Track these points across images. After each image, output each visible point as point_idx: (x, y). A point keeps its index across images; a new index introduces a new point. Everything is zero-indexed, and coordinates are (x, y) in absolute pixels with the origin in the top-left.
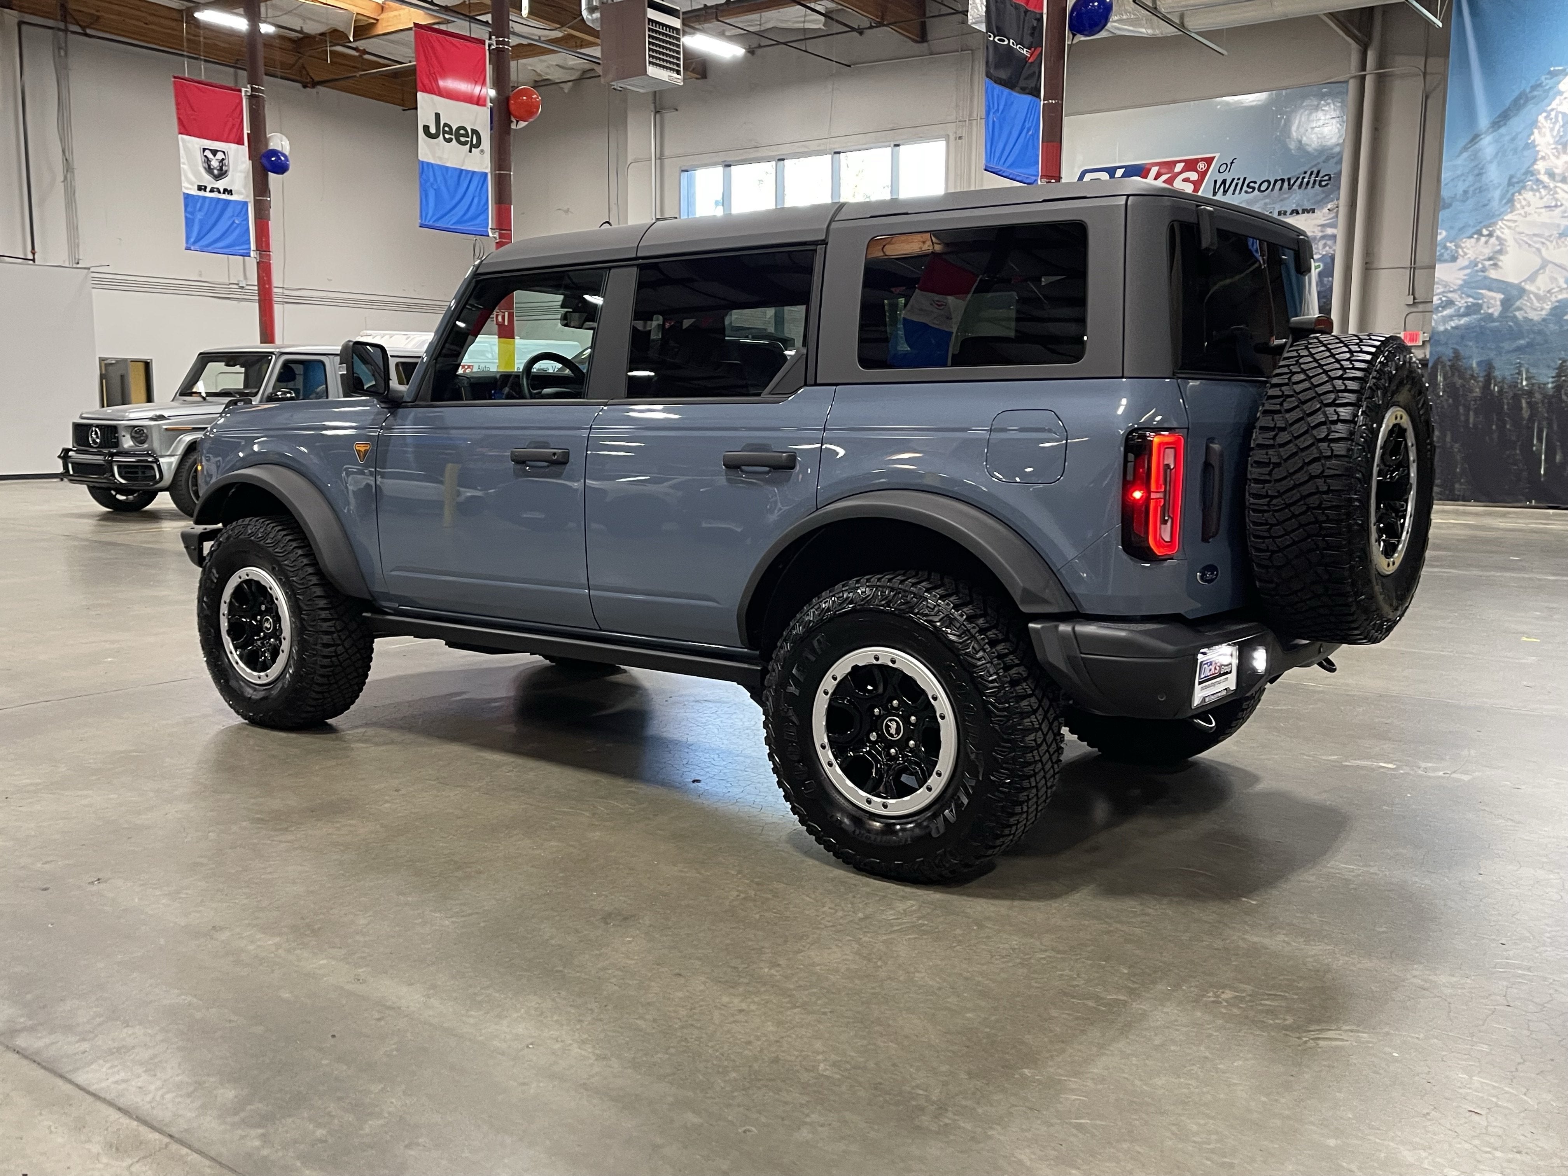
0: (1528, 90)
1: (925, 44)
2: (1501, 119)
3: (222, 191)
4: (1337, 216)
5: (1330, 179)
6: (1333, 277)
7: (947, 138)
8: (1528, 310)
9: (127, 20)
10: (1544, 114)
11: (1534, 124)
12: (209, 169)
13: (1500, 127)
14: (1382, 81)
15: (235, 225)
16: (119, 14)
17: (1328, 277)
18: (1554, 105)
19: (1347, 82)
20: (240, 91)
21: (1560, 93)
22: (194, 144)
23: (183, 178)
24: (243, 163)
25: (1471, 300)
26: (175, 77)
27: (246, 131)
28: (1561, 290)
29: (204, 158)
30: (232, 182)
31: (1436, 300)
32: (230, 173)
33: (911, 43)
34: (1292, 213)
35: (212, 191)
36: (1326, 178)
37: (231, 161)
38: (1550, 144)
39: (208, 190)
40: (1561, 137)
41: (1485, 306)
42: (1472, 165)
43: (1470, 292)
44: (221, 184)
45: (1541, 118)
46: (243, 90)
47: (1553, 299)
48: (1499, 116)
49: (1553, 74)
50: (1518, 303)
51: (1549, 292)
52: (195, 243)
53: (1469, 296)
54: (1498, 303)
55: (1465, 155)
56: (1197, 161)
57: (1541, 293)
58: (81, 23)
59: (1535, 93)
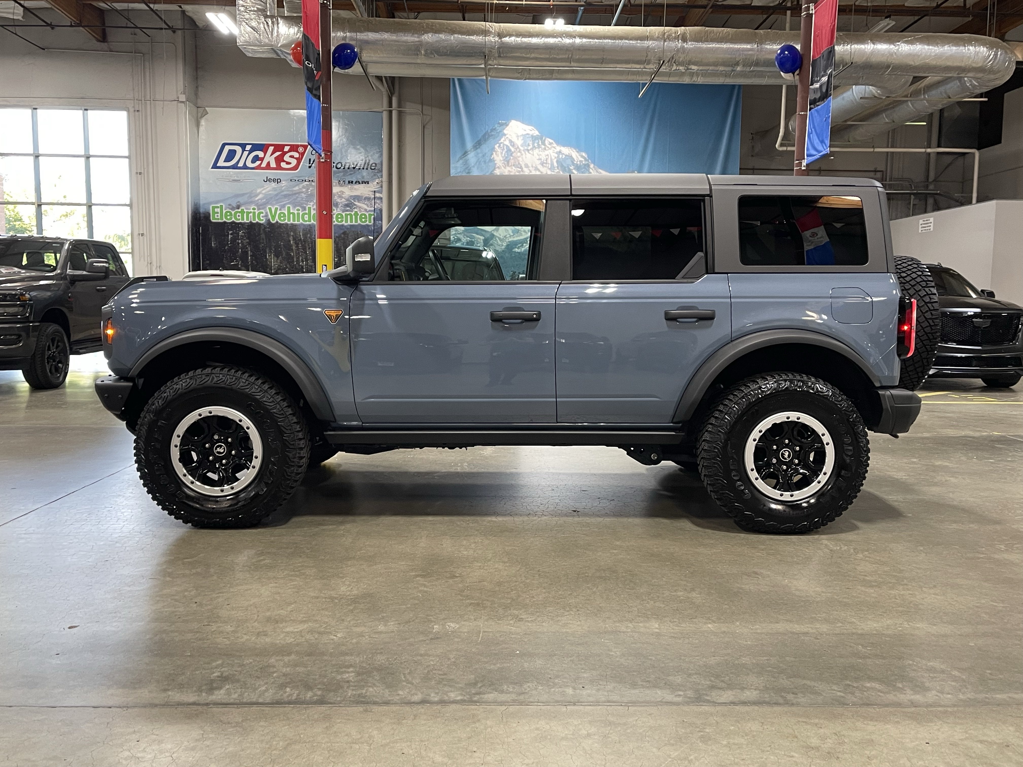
0: (489, 131)
1: (106, 44)
2: (478, 145)
4: (382, 187)
5: (376, 166)
6: (382, 221)
7: (128, 111)
8: (496, 245)
10: (498, 145)
11: (493, 149)
13: (477, 149)
14: (400, 114)
17: (378, 221)
18: (502, 141)
19: (382, 112)
21: (505, 135)
25: (469, 239)
28: (510, 236)
31: (452, 238)
33: (95, 41)
34: (356, 183)
36: (374, 165)
38: (501, 161)
40: (506, 157)
41: (475, 242)
42: (464, 168)
43: (468, 234)
45: (496, 146)
47: (507, 241)
48: (476, 143)
49: (502, 125)
50: (491, 242)
51: (505, 237)
53: (468, 237)
54: (482, 241)
55: (461, 162)
56: (298, 146)
57: (501, 237)
59: (493, 133)
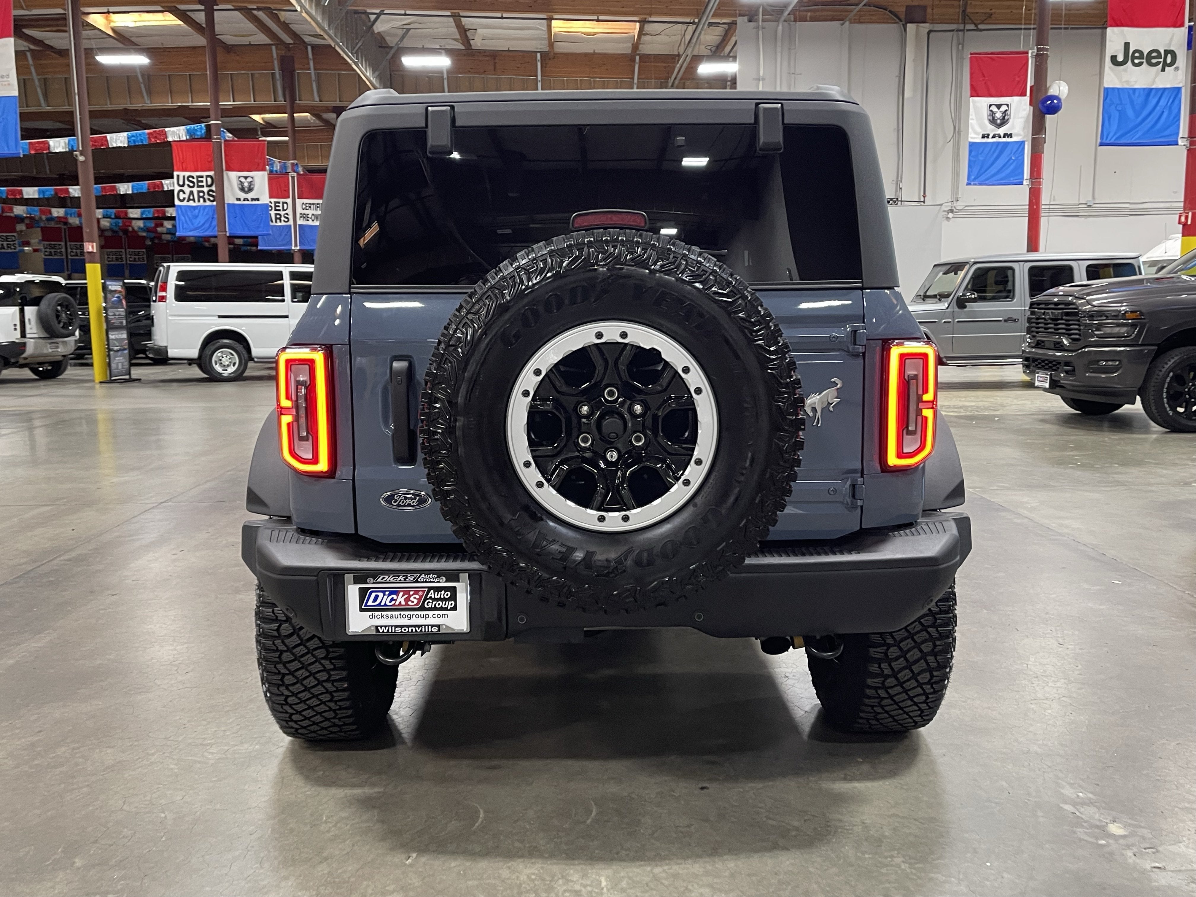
3: (1002, 136)
9: (1014, 11)
12: (993, 121)
15: (1012, 161)
16: (1009, 7)
20: (1027, 53)
22: (983, 102)
23: (970, 130)
24: (1024, 110)
26: (971, 54)
27: (1030, 83)
29: (989, 112)
30: (1013, 127)
32: (1011, 121)
35: (993, 137)
37: (1013, 111)
39: (990, 136)
44: (1002, 131)
46: (1030, 52)
52: (975, 179)
58: (975, 22)
